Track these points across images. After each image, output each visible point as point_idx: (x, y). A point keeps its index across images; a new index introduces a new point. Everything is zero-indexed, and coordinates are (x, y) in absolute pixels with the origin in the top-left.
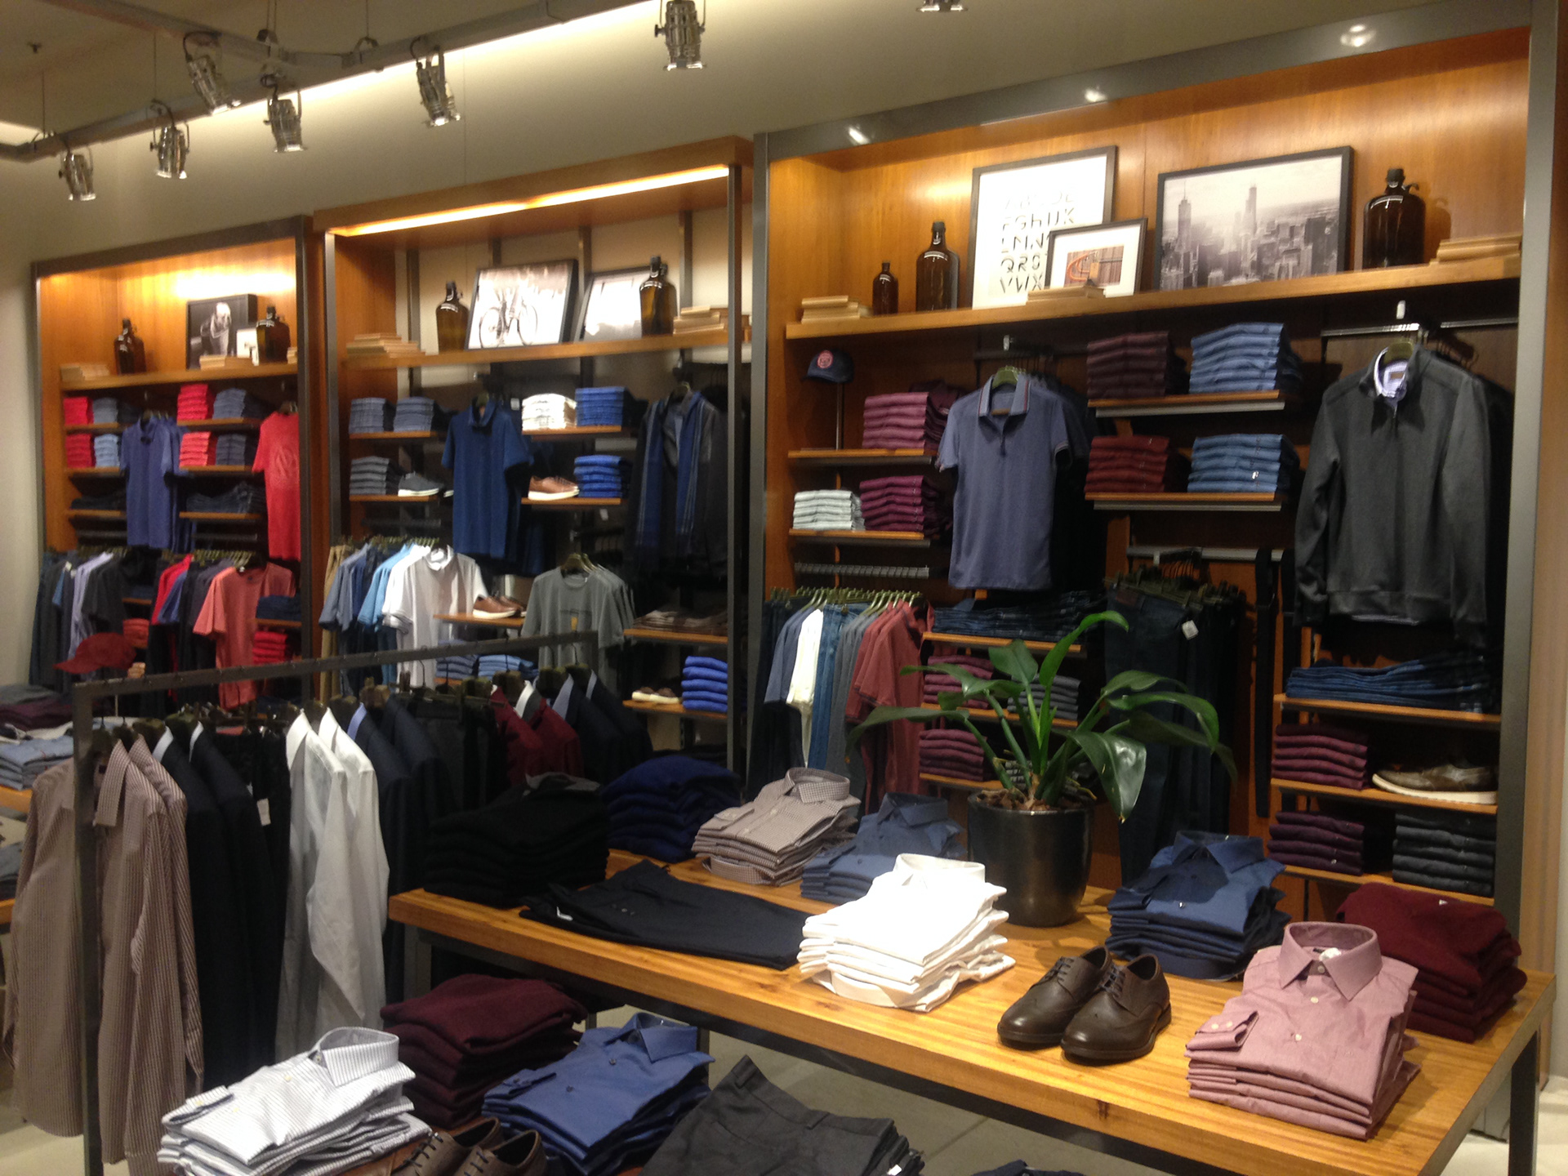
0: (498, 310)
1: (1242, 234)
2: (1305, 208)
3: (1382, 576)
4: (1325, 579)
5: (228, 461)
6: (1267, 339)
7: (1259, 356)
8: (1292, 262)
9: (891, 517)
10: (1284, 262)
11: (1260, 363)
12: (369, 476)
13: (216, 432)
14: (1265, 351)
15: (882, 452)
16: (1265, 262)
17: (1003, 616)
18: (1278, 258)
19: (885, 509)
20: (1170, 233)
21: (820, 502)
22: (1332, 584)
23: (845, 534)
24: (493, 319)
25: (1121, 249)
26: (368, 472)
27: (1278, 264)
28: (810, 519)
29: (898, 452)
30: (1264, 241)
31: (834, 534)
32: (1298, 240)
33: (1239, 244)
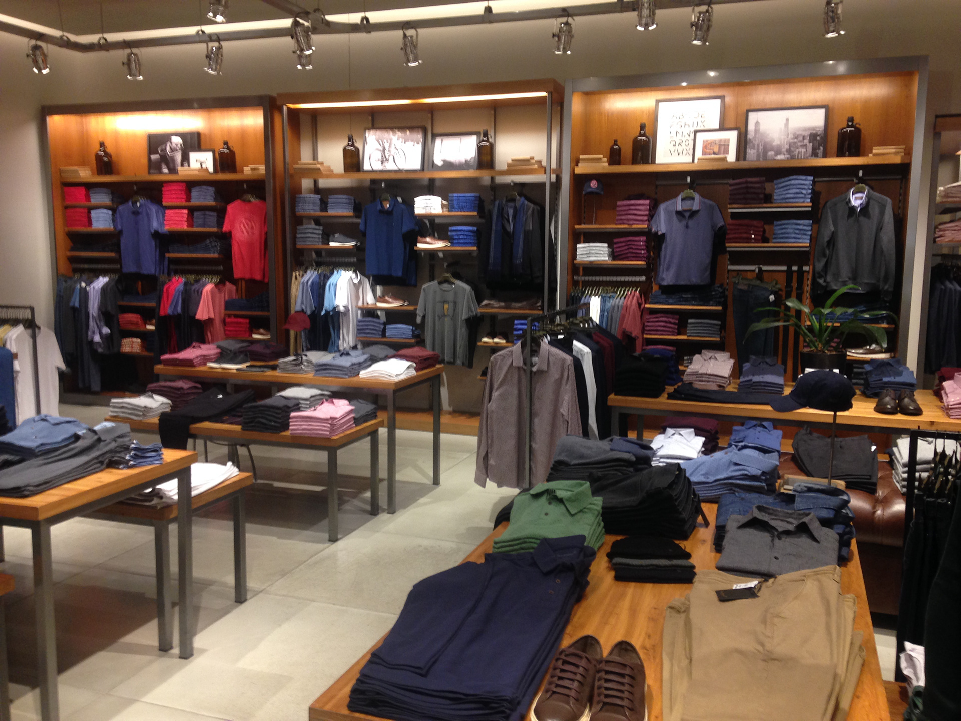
0: (380, 150)
1: (782, 137)
2: (809, 129)
3: (850, 275)
4: (826, 276)
5: (204, 225)
6: (807, 182)
7: (805, 189)
8: (803, 150)
9: (629, 255)
10: (800, 150)
11: (804, 192)
12: (310, 235)
13: (192, 210)
14: (806, 187)
15: (626, 226)
16: (792, 149)
17: (685, 296)
18: (798, 148)
19: (627, 251)
20: (751, 134)
21: (591, 248)
22: (829, 279)
23: (605, 263)
24: (379, 155)
25: (729, 140)
26: (308, 233)
27: (797, 151)
28: (586, 256)
29: (634, 226)
30: (792, 141)
31: (599, 263)
32: (806, 141)
33: (781, 142)
